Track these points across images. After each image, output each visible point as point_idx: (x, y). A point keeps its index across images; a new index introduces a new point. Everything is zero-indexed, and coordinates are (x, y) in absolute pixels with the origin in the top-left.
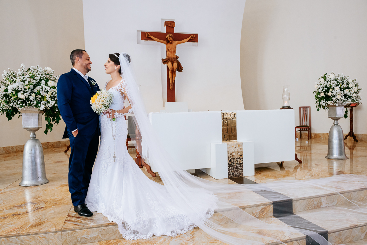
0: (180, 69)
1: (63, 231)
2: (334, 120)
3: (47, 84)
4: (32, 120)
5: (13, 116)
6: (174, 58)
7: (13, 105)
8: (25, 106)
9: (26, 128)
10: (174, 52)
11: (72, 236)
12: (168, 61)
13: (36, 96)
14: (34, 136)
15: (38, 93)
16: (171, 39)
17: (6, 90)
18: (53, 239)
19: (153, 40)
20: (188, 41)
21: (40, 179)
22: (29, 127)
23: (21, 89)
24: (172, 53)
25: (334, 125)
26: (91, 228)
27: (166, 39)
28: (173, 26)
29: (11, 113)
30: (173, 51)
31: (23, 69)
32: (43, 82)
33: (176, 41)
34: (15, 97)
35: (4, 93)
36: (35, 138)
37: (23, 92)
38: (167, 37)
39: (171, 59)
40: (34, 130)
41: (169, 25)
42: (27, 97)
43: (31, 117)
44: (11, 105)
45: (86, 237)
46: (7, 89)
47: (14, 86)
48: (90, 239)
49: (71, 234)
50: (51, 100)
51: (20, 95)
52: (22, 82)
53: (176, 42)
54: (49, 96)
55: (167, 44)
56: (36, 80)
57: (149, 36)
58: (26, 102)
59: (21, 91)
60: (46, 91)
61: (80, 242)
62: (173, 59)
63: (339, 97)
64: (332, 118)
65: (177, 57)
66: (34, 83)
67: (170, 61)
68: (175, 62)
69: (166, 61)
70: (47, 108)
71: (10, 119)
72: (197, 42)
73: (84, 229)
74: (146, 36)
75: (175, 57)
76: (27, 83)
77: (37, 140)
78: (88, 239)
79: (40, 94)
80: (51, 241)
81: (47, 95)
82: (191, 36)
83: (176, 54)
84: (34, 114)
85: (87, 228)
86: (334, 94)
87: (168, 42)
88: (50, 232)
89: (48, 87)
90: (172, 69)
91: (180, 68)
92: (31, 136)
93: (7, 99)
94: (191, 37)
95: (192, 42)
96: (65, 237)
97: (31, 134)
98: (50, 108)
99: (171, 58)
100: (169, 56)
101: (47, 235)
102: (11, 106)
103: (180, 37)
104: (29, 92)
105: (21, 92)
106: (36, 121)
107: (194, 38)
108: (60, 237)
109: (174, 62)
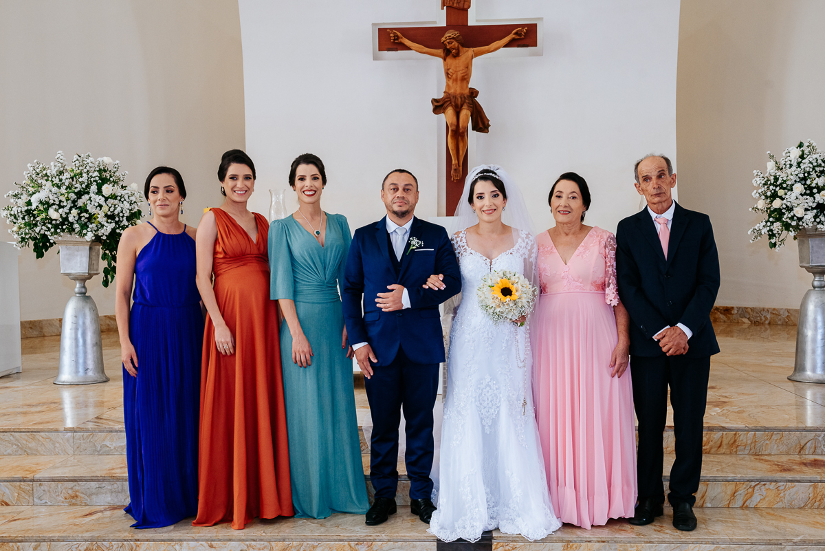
0: (481, 126)
1: (75, 432)
2: (814, 273)
3: (99, 192)
4: (79, 258)
5: (46, 251)
6: (462, 95)
7: (40, 231)
8: (62, 234)
9: (68, 275)
10: (465, 78)
11: (88, 441)
12: (446, 105)
13: (79, 214)
14: (83, 290)
15: (83, 210)
16: (455, 44)
17: (29, 203)
18: (61, 441)
19: (408, 48)
20: (507, 45)
21: (90, 373)
22: (73, 271)
23: (54, 201)
24: (459, 82)
25: (814, 287)
26: (116, 431)
27: (443, 46)
28: (466, 7)
29: (42, 246)
30: (460, 75)
31: (61, 161)
32: (94, 188)
33: (472, 49)
34: (43, 215)
35: (26, 208)
36: (85, 293)
37: (57, 208)
38: (443, 39)
39: (453, 100)
40: (83, 279)
41: (455, 5)
42: (64, 216)
43: (76, 253)
44: (37, 230)
45: (108, 445)
46: (30, 200)
47: (42, 195)
48: (115, 448)
49: (88, 437)
50: (107, 222)
51: (53, 214)
52: (56, 188)
53: (471, 51)
54: (103, 215)
55: (445, 60)
56: (82, 183)
57: (397, 39)
58: (64, 225)
59: (54, 204)
60: (97, 204)
61: (100, 451)
62: (460, 100)
63: (799, 212)
64: (809, 269)
65: (474, 93)
66: (78, 189)
67: (452, 106)
68: (465, 106)
69: (442, 105)
70: (102, 236)
71: (40, 255)
72: (535, 45)
73: (107, 431)
74: (391, 39)
75: (466, 92)
76: (63, 190)
77: (89, 297)
78: (112, 448)
79: (87, 211)
80: (57, 445)
81: (100, 212)
82: (514, 32)
83: (472, 84)
84: (81, 247)
85: (111, 431)
86: (789, 204)
87: (448, 53)
88: (57, 431)
89: (101, 197)
90: (454, 128)
91: (481, 124)
92: (77, 290)
93: (32, 219)
94: (516, 33)
95: (518, 46)
96: (78, 441)
97: (78, 285)
98: (106, 236)
99: (455, 97)
100: (450, 92)
101: (53, 435)
102: (38, 232)
103: (485, 37)
104: (69, 206)
105: (54, 207)
106: (85, 260)
107: (524, 36)
108: (71, 441)
109: (462, 106)
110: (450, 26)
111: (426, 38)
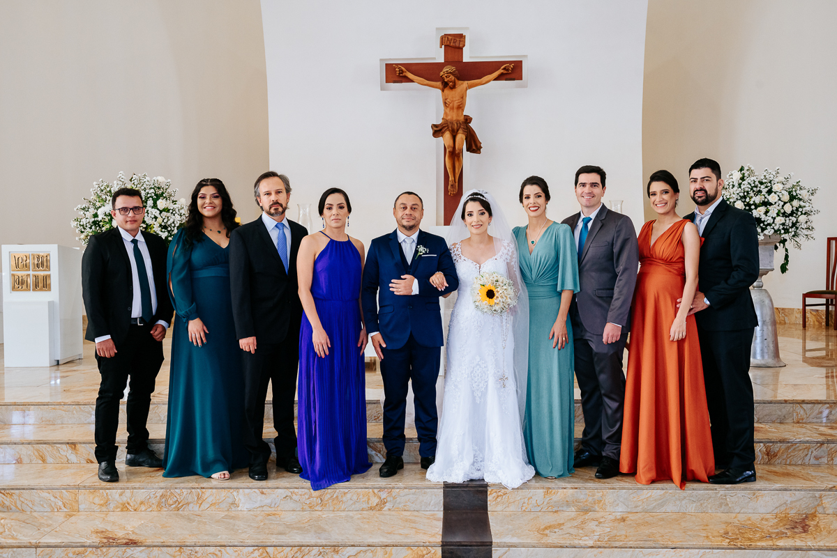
0: (474, 148)
3: (155, 206)
6: (458, 121)
10: (461, 107)
12: (443, 130)
16: (452, 78)
17: (96, 215)
19: (412, 81)
20: (496, 79)
24: (455, 110)
27: (441, 80)
28: (461, 46)
30: (456, 104)
31: (122, 180)
32: (150, 202)
33: (466, 82)
35: (93, 219)
38: (442, 73)
39: (450, 125)
41: (452, 44)
46: (96, 213)
47: (106, 209)
50: (162, 231)
53: (465, 83)
54: (158, 225)
55: (443, 91)
57: (402, 73)
60: (153, 216)
62: (456, 125)
65: (468, 120)
67: (449, 130)
68: (460, 131)
69: (441, 130)
72: (521, 79)
74: (397, 73)
75: (462, 119)
81: (155, 223)
82: (502, 67)
83: (467, 112)
87: (445, 86)
89: (156, 210)
90: (451, 149)
91: (474, 145)
93: (98, 228)
94: (504, 69)
95: (506, 80)
99: (452, 123)
100: (447, 119)
103: (477, 72)
107: (511, 71)
109: (458, 130)
110: (447, 63)
111: (427, 72)
